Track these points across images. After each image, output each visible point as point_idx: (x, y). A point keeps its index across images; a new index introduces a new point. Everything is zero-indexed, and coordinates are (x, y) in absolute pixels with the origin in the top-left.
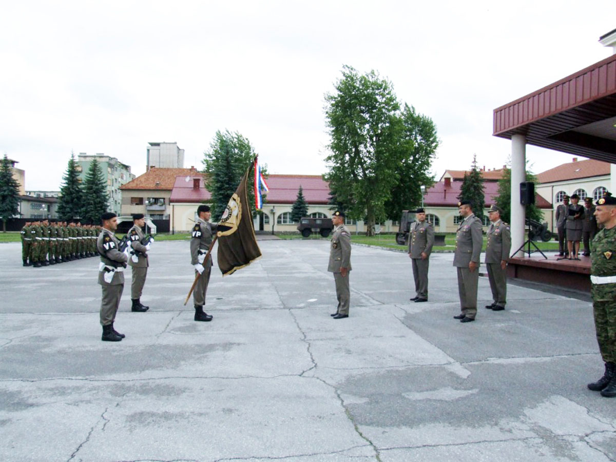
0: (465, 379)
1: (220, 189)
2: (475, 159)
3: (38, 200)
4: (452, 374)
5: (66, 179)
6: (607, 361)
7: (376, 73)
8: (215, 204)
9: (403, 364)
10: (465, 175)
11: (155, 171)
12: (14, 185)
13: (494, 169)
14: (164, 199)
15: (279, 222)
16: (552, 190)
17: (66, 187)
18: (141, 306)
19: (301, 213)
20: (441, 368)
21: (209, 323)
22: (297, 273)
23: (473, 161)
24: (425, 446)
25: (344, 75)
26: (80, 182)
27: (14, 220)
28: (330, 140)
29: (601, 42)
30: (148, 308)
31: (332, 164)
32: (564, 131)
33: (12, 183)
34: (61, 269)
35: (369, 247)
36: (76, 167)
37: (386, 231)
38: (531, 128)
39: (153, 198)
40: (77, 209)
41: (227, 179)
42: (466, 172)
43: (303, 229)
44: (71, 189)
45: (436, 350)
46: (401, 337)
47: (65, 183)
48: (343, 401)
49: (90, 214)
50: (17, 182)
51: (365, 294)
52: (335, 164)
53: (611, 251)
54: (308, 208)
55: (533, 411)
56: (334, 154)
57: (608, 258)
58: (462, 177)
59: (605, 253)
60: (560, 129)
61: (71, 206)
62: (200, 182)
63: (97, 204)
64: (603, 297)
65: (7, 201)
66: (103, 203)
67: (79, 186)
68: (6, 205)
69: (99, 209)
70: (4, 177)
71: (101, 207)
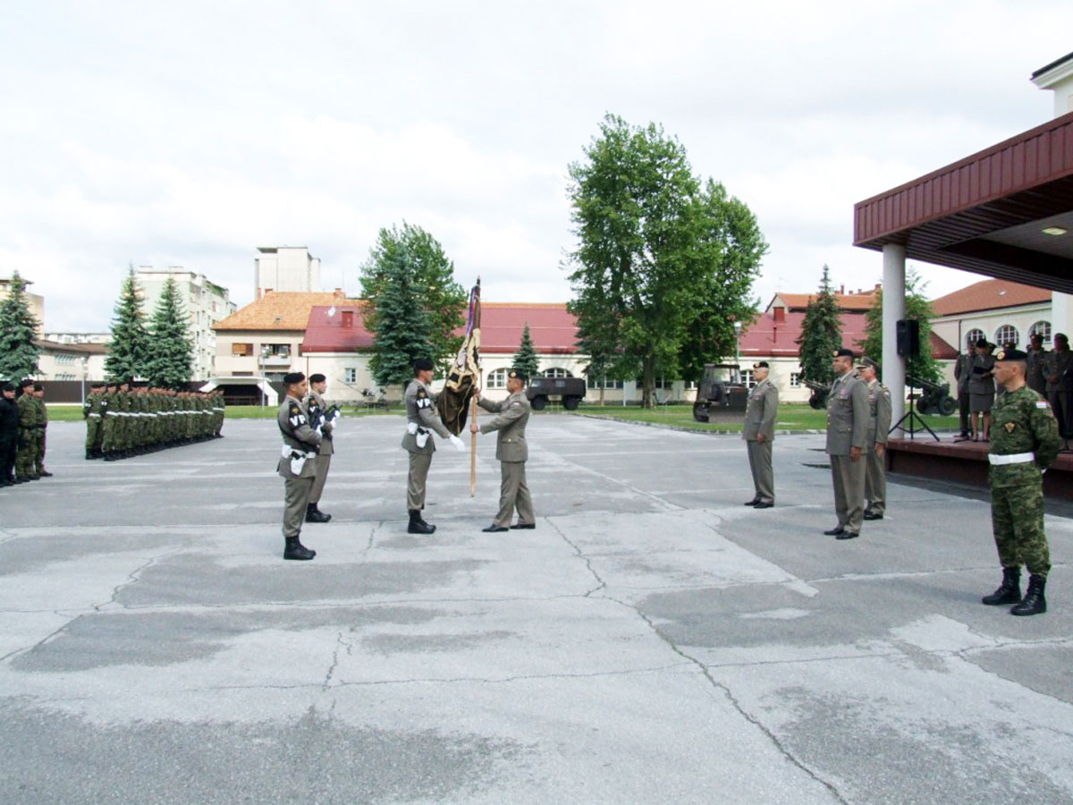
0: (810, 598)
1: (389, 328)
2: (825, 274)
3: (67, 348)
4: (794, 594)
5: (120, 312)
6: (1008, 566)
7: (658, 129)
8: (381, 354)
9: (726, 582)
10: (809, 301)
11: (273, 297)
12: (30, 322)
13: (860, 290)
14: (289, 345)
15: (490, 385)
16: (960, 326)
17: (120, 326)
18: (320, 514)
19: (528, 368)
20: (778, 586)
21: (431, 535)
22: (539, 466)
23: (823, 277)
24: (762, 663)
25: (605, 133)
26: (146, 317)
28: (579, 244)
29: (1034, 82)
30: (329, 517)
31: (581, 284)
32: (964, 239)
33: (26, 319)
34: (153, 464)
35: (648, 425)
36: (138, 291)
37: (675, 399)
38: (913, 235)
39: (270, 345)
40: (140, 364)
41: (402, 311)
42: (810, 297)
43: (533, 396)
44: (128, 330)
45: (770, 565)
46: (719, 550)
47: (118, 320)
48: (650, 623)
49: (163, 373)
50: (37, 318)
51: (656, 496)
52: (587, 285)
53: (1013, 422)
54: (540, 360)
55: (900, 630)
56: (585, 268)
57: (1010, 431)
58: (805, 305)
59: (1007, 425)
60: (959, 237)
61: (129, 358)
62: (354, 316)
63: (176, 354)
64: (1004, 482)
65: (19, 350)
66: (185, 353)
67: (142, 325)
68: (17, 358)
69: (179, 363)
70: (15, 309)
71: (181, 360)
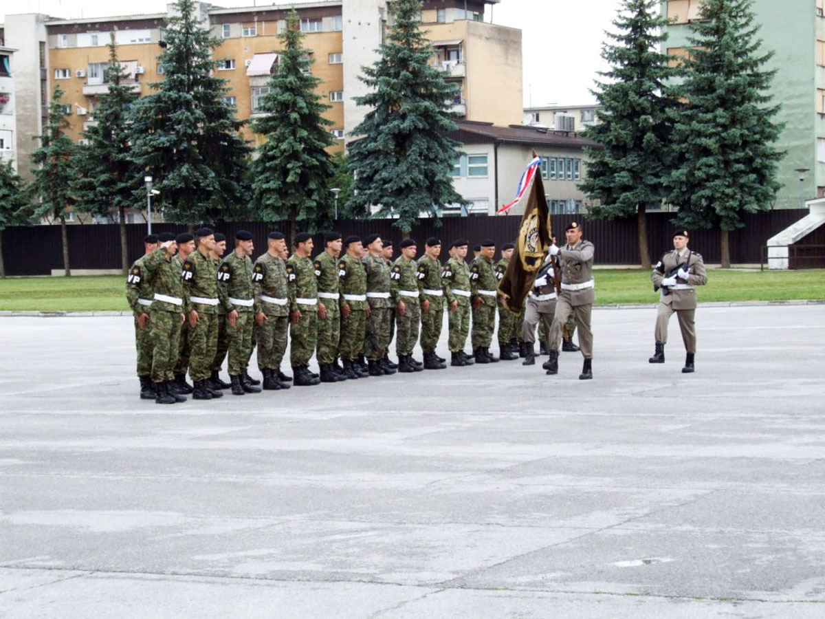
3: (564, 140)
5: (618, 56)
17: (614, 89)
27: (439, 224)
33: (428, 85)
40: (656, 175)
44: (632, 96)
47: (611, 75)
49: (707, 192)
61: (632, 160)
63: (734, 147)
65: (413, 152)
66: (758, 142)
67: (664, 82)
68: (409, 171)
69: (741, 167)
70: (403, 63)
71: (748, 161)
